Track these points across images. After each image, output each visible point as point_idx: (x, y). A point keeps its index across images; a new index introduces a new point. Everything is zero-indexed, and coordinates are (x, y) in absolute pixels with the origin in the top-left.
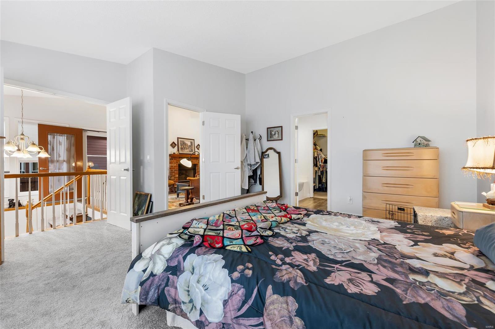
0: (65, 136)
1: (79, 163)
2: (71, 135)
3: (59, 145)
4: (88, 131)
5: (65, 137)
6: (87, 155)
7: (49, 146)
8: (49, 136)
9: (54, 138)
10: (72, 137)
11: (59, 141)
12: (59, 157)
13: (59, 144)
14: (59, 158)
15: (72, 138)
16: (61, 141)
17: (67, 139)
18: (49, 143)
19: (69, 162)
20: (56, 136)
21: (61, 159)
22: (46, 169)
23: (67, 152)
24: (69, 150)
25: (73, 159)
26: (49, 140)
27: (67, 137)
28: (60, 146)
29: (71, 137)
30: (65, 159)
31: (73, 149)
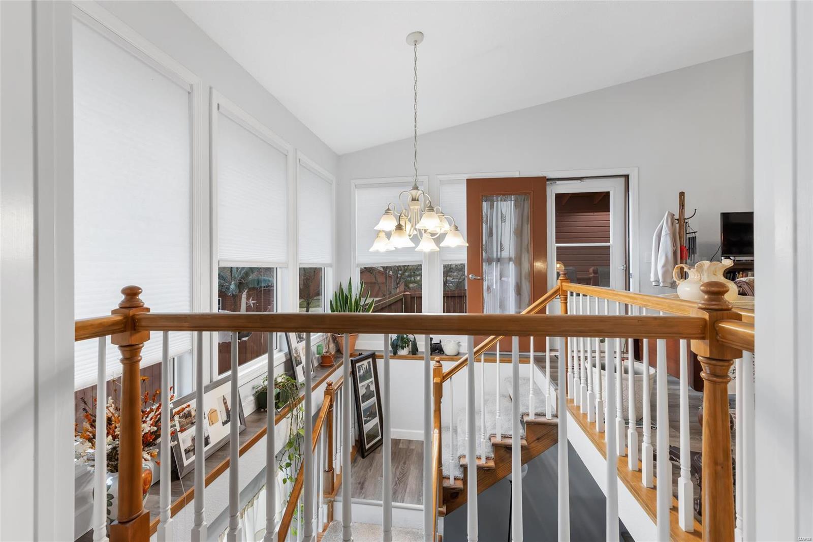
0: (511, 200)
1: (539, 265)
2: (524, 196)
3: (502, 222)
4: (558, 182)
5: (513, 202)
6: (556, 243)
7: (484, 225)
8: (485, 204)
9: (492, 206)
10: (524, 200)
11: (502, 213)
12: (501, 251)
13: (502, 220)
14: (501, 254)
15: (526, 202)
16: (504, 213)
17: (515, 205)
18: (484, 219)
19: (518, 262)
20: (495, 203)
21: (505, 254)
22: (479, 278)
23: (515, 238)
24: (519, 233)
25: (526, 253)
26: (484, 213)
27: (516, 201)
28: (503, 224)
29: (522, 200)
30: (513, 255)
31: (527, 229)
